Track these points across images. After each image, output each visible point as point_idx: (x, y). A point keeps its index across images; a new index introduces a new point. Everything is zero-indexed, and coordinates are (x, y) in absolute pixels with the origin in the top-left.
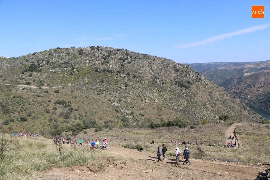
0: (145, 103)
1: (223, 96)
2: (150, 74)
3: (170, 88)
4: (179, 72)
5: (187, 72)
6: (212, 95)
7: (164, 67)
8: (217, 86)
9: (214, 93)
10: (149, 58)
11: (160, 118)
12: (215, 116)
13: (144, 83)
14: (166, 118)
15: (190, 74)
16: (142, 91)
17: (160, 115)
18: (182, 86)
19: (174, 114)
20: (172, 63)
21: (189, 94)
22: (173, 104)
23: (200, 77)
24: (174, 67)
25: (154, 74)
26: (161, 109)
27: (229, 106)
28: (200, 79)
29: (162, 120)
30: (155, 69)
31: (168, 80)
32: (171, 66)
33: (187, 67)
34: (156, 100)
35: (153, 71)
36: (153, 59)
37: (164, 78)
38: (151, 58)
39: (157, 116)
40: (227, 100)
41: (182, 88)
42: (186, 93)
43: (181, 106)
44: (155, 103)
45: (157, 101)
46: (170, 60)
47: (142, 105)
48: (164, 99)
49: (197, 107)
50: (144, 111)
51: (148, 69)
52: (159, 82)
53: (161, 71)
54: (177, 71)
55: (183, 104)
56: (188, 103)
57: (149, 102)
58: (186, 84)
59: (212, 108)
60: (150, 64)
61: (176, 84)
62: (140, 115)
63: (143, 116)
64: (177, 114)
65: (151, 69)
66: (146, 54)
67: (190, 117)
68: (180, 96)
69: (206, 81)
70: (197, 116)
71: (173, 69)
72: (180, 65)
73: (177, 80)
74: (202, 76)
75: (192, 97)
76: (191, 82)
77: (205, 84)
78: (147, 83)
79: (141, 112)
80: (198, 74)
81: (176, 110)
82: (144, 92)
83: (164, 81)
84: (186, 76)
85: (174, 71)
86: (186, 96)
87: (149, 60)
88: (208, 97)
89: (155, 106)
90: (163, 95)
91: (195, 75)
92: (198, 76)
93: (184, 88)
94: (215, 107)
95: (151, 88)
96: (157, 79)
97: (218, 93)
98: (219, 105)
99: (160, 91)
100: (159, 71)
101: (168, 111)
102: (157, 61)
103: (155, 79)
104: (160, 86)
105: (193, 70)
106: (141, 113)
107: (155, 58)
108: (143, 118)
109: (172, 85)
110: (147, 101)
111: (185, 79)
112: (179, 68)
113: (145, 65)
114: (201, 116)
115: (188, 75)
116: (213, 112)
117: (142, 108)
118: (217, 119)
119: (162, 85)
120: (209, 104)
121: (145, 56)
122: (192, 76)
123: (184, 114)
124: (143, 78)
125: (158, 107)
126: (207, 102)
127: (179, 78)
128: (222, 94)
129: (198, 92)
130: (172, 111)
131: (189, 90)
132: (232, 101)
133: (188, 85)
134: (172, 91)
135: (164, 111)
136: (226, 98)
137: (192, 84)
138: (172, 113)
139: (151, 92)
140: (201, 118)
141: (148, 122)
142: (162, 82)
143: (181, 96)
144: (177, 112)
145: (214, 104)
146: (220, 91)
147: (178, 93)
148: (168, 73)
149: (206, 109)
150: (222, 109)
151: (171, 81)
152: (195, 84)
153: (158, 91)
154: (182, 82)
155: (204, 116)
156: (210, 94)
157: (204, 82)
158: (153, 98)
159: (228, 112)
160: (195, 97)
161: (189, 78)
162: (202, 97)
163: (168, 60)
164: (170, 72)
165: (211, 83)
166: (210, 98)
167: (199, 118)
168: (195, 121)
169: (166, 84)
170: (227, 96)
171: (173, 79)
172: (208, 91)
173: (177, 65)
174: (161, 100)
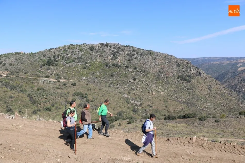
0: (153, 96)
1: (221, 89)
2: (155, 69)
3: (173, 81)
4: (180, 67)
5: (188, 67)
6: (211, 89)
7: (167, 63)
8: (216, 80)
9: (213, 87)
10: (153, 54)
11: (167, 109)
12: (215, 108)
13: (149, 77)
14: (172, 109)
15: (191, 68)
16: (148, 84)
17: (166, 107)
18: (184, 79)
19: (179, 106)
20: (174, 58)
21: (191, 87)
22: (176, 96)
23: (200, 72)
24: (176, 62)
25: (158, 68)
26: (167, 101)
27: (227, 99)
28: (200, 73)
29: (169, 111)
30: (159, 64)
31: (171, 75)
32: (173, 61)
33: (187, 63)
34: (162, 92)
35: (157, 66)
36: (156, 54)
37: (167, 72)
38: (155, 54)
39: (164, 108)
40: (225, 93)
41: (184, 82)
42: (188, 86)
43: (184, 98)
44: (161, 95)
45: (163, 94)
46: (171, 56)
47: (149, 97)
48: (169, 92)
49: (199, 100)
50: (152, 103)
51: (153, 64)
52: (163, 76)
53: (164, 66)
54: (179, 66)
55: (185, 96)
56: (190, 96)
57: (156, 94)
58: (187, 78)
59: (212, 100)
60: (154, 59)
61: (178, 78)
62: (148, 106)
63: (151, 107)
64: (182, 106)
65: (156, 64)
66: (150, 51)
67: (194, 108)
68: (182, 89)
69: (205, 75)
70: (199, 108)
71: (175, 64)
72: (182, 60)
73: (179, 75)
74: (202, 70)
75: (193, 90)
76: (191, 76)
77: (204, 78)
78: (152, 77)
79: (149, 103)
80: (198, 69)
81: (180, 102)
82: (150, 86)
83: (167, 76)
84: (187, 71)
85: (176, 66)
86: (188, 89)
87: (153, 56)
88: (208, 90)
89: (161, 98)
90: (167, 88)
91: (195, 70)
92: (197, 71)
93: (186, 82)
94: (214, 99)
95: (156, 82)
96: (161, 74)
97: (216, 86)
98: (218, 98)
99: (164, 84)
100: (163, 66)
101: (173, 103)
102: (161, 57)
103: (160, 74)
104: (164, 80)
105: (193, 65)
106: (149, 105)
107: (158, 54)
108: (151, 109)
109: (174, 79)
110: (154, 93)
111: (187, 73)
112: (180, 63)
113: (150, 61)
114: (203, 108)
115: (189, 70)
116: (212, 104)
117: (150, 100)
118: (217, 111)
119: (165, 79)
120: (208, 97)
121: (149, 52)
122: (193, 70)
123: (187, 106)
124: (149, 72)
125: (164, 99)
126: (207, 95)
127: (181, 72)
128: (219, 87)
129: (199, 85)
130: (177, 103)
131: (190, 84)
132: (229, 94)
133: (190, 79)
134: (175, 84)
135: (170, 102)
136: (224, 91)
137: (192, 78)
138: (177, 105)
139: (156, 85)
140: (202, 110)
141: (156, 113)
142: (166, 76)
143: (184, 89)
144: (181, 103)
145: (214, 97)
146: (218, 85)
147: (181, 86)
148: (171, 67)
149: (206, 101)
150: (221, 102)
151: (173, 75)
152: (196, 78)
153: (162, 84)
154: (183, 76)
155: (205, 108)
156: (209, 88)
157: (204, 76)
158: (158, 90)
159: (226, 104)
160: (196, 90)
161: (190, 73)
162: (202, 90)
163: (170, 56)
164: (173, 67)
165: (210, 77)
166: (209, 91)
167: (200, 109)
168: (198, 112)
169: (170, 78)
170: (225, 89)
171: (175, 74)
172: (207, 85)
173: (179, 61)
174: (166, 93)
